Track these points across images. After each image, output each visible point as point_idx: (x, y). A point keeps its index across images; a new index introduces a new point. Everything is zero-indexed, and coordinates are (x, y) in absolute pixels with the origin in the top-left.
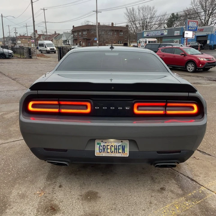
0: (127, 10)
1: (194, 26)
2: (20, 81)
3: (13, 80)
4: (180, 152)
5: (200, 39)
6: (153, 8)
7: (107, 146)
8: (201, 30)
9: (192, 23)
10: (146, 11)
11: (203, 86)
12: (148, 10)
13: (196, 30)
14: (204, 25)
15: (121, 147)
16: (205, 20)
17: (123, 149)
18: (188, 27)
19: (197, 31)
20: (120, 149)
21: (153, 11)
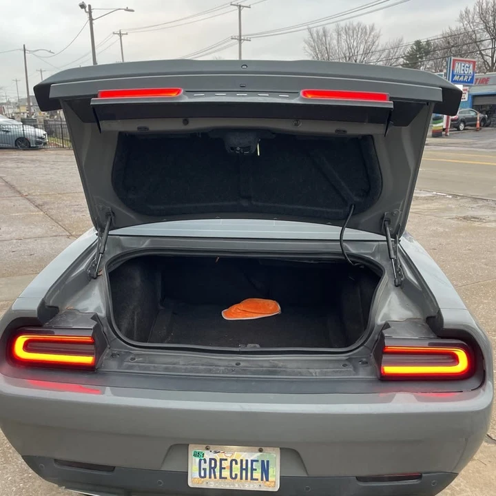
0: (311, 35)
1: (466, 73)
2: (54, 212)
3: (36, 209)
4: (419, 477)
5: (479, 102)
6: (372, 29)
7: (221, 460)
8: (484, 81)
9: (463, 65)
10: (355, 36)
11: (488, 225)
12: (360, 33)
13: (471, 81)
14: (491, 70)
15: (259, 464)
16: (492, 57)
17: (265, 471)
18: (453, 76)
19: (473, 85)
20: (256, 470)
21: (371, 36)
